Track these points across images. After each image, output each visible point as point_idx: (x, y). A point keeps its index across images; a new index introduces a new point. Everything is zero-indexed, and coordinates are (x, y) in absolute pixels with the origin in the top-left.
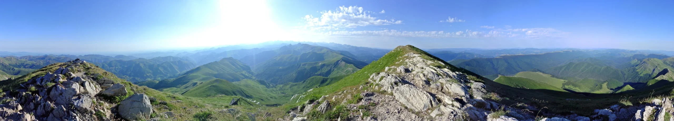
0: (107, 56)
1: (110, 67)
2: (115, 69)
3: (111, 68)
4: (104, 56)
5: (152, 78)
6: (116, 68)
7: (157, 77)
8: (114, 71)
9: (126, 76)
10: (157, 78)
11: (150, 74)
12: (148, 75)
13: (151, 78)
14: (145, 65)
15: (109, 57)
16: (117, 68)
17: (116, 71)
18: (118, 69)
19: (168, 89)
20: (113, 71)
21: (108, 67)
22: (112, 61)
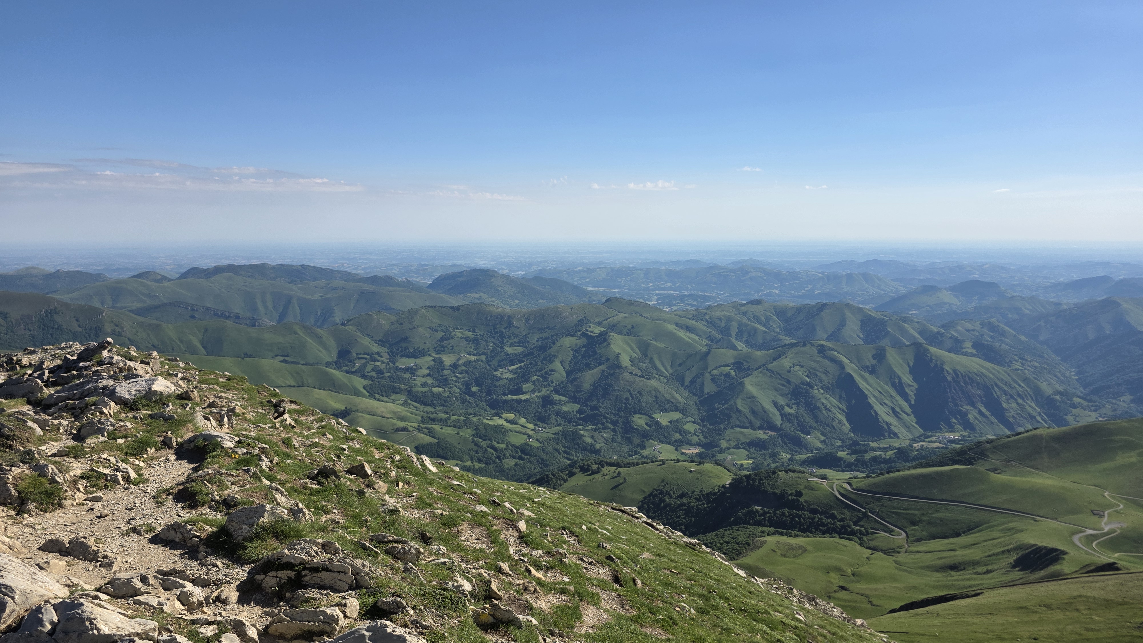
0: (374, 280)
1: (393, 356)
2: (437, 368)
3: (404, 362)
4: (347, 276)
5: (691, 444)
6: (441, 362)
7: (724, 444)
8: (424, 385)
9: (511, 416)
10: (721, 451)
11: (676, 415)
12: (663, 419)
13: (678, 445)
14: (645, 348)
15: (387, 281)
16: (448, 360)
17: (443, 382)
18: (454, 366)
19: (801, 541)
20: (419, 381)
21: (385, 357)
22: (413, 313)
